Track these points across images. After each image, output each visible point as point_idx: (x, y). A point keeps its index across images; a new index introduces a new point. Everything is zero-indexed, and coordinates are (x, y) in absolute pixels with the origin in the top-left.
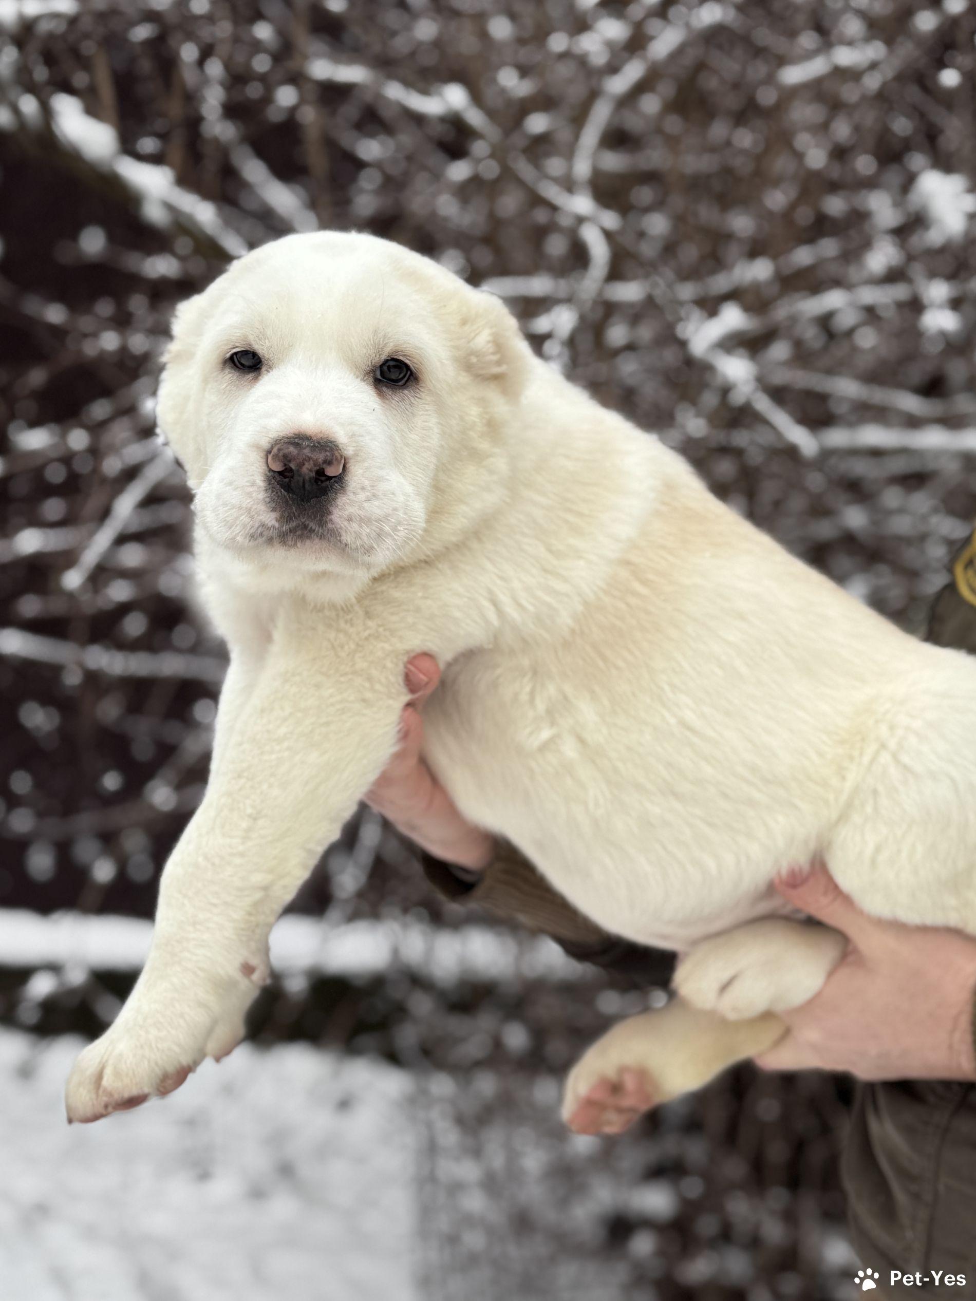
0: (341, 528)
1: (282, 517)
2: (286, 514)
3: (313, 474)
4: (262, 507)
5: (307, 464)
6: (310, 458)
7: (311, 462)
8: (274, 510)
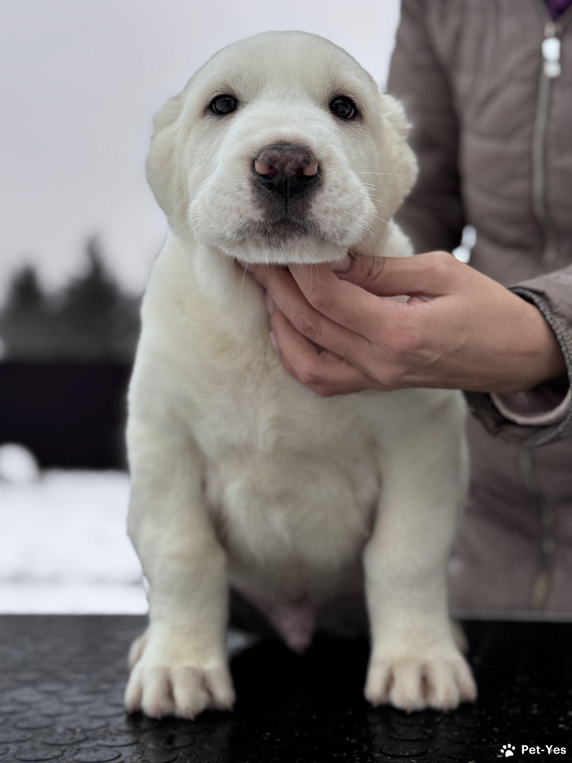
0: (319, 220)
1: (267, 212)
2: (271, 210)
3: (294, 173)
4: (250, 206)
5: (289, 163)
6: (291, 159)
7: (293, 161)
8: (260, 207)
